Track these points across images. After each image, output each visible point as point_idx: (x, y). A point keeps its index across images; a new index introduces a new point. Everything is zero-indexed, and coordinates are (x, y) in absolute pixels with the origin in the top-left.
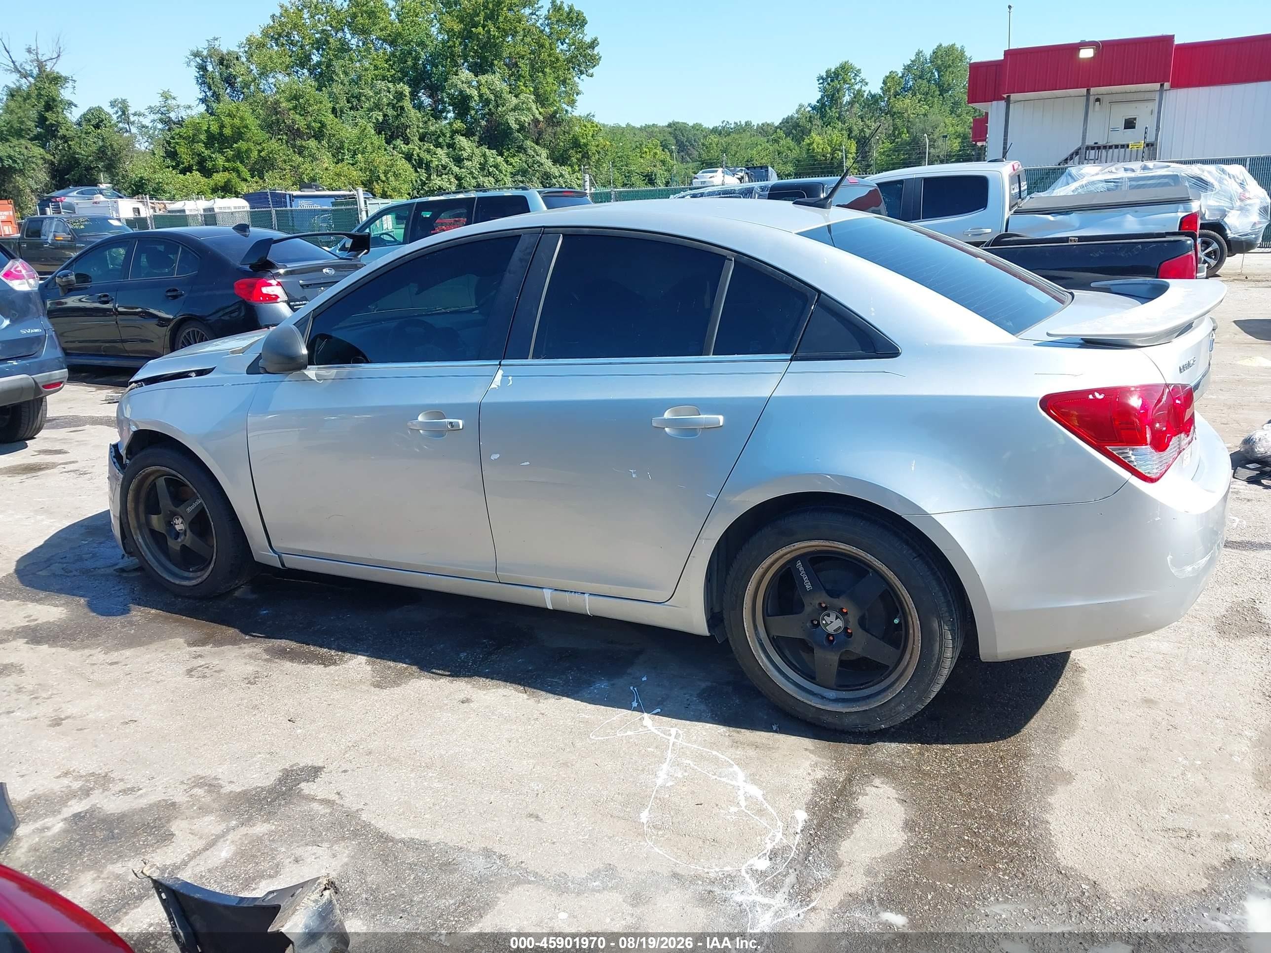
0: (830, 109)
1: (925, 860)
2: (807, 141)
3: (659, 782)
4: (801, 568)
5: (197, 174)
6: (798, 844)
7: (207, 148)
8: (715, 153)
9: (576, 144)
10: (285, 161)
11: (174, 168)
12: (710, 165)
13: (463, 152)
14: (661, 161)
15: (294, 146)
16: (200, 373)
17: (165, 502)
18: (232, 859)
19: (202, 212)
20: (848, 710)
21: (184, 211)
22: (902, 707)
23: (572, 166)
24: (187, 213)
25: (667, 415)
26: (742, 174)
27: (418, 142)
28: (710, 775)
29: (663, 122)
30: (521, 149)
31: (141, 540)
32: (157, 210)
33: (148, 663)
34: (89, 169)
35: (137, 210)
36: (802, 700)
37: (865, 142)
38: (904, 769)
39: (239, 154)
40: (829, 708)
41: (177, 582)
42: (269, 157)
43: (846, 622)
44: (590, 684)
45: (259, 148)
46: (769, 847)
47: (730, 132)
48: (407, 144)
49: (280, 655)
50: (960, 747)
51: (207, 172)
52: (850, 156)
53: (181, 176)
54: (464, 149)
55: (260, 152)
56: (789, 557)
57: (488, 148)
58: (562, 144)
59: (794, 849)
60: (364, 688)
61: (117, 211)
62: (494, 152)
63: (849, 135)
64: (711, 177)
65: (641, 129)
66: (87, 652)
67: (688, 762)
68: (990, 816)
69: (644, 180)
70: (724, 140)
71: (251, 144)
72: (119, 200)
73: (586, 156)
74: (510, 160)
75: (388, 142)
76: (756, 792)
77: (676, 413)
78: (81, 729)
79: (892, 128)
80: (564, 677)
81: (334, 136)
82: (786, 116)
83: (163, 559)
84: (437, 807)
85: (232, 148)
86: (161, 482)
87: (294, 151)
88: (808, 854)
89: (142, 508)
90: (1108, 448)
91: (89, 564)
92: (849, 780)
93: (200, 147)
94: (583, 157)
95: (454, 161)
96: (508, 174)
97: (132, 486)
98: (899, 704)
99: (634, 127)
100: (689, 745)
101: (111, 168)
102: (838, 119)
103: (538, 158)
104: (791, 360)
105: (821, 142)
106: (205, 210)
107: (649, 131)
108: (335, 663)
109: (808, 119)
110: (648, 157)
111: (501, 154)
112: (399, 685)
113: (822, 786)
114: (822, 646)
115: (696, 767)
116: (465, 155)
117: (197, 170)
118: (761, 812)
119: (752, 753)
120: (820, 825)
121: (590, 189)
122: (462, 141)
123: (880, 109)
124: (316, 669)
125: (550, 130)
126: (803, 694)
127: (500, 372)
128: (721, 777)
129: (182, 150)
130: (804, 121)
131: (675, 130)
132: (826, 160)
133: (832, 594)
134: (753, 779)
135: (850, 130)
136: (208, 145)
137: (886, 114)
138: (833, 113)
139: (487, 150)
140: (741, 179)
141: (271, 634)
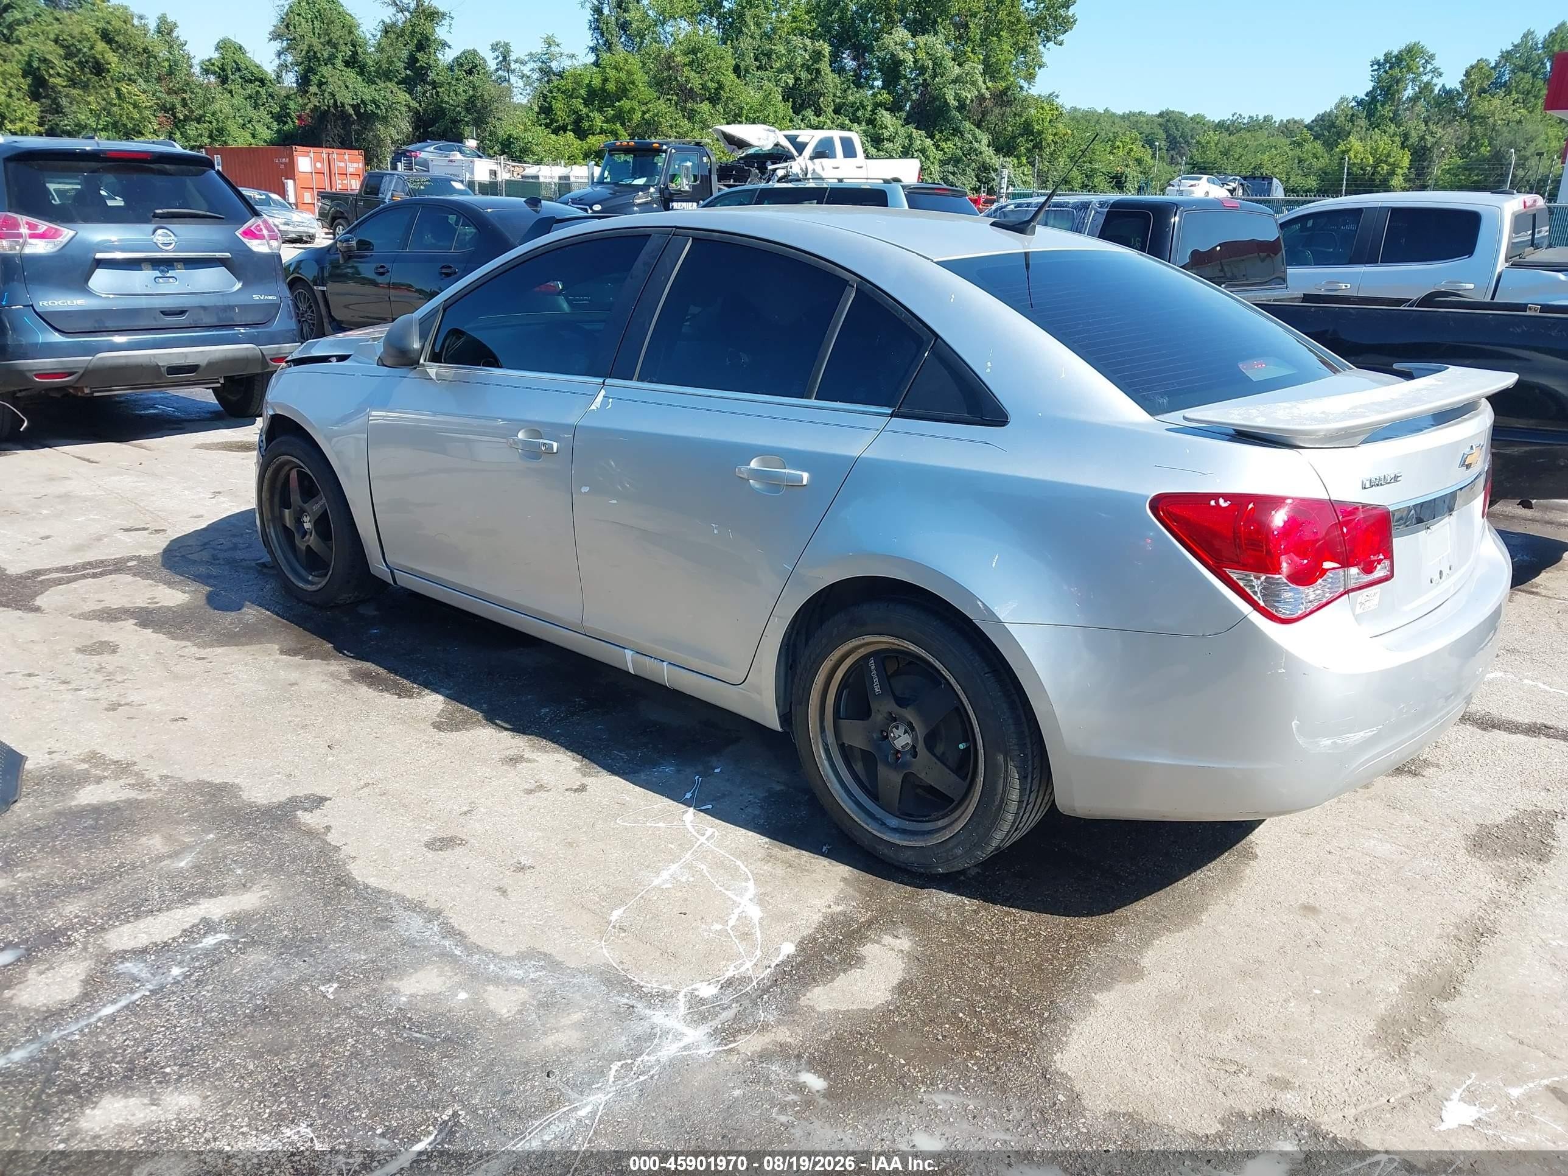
0: (1382, 105)
1: (894, 1029)
2: (1342, 147)
3: (656, 882)
4: (873, 667)
5: (570, 135)
6: (763, 979)
7: (586, 105)
8: (1212, 155)
9: (1027, 129)
10: (671, 126)
11: (547, 126)
12: (1199, 168)
13: (884, 131)
14: (1136, 160)
15: (684, 109)
16: (342, 358)
17: (295, 497)
18: (187, 871)
19: (557, 180)
20: (905, 843)
21: (537, 177)
22: (959, 851)
23: (1018, 157)
24: (541, 180)
25: (754, 464)
26: (1233, 185)
27: (832, 114)
28: (717, 886)
29: (1153, 110)
30: (957, 132)
31: (273, 534)
32: (515, 174)
33: (232, 664)
34: (455, 122)
35: (494, 173)
36: (860, 822)
37: (1424, 154)
38: (942, 923)
39: (620, 114)
40: (885, 838)
41: (301, 585)
42: (654, 121)
43: (915, 739)
44: (655, 764)
45: (644, 108)
46: (729, 974)
47: (1241, 129)
48: (818, 116)
49: (363, 678)
50: (1028, 915)
51: (581, 134)
52: (1399, 171)
53: (553, 136)
54: (886, 128)
55: (644, 113)
56: (862, 652)
57: (916, 128)
58: (1010, 128)
59: (754, 983)
60: (423, 726)
61: (472, 173)
62: (923, 133)
63: (1403, 144)
64: (1192, 186)
65: (1123, 117)
66: (183, 643)
67: (703, 867)
68: (1008, 998)
69: (1111, 182)
70: (1226, 139)
71: (635, 103)
72: (476, 159)
73: (1038, 146)
74: (943, 145)
75: (796, 112)
76: (755, 913)
77: (764, 463)
78: (132, 718)
79: (1467, 138)
80: (632, 752)
81: (732, 99)
82: (1321, 112)
83: (291, 556)
84: (413, 861)
85: (613, 106)
86: (294, 474)
87: (684, 116)
88: (765, 991)
89: (277, 499)
90: (1228, 571)
91: (239, 555)
92: (870, 923)
93: (578, 104)
94: (1034, 147)
95: (872, 140)
96: (936, 162)
97: (268, 475)
98: (956, 846)
99: (1114, 114)
100: (717, 849)
101: (479, 122)
102: (1391, 120)
103: (976, 145)
104: (892, 415)
105: (1362, 150)
106: (560, 178)
107: (1132, 120)
108: (411, 696)
109: (1348, 118)
110: (1120, 154)
111: (931, 136)
112: (458, 730)
113: (833, 922)
114: (887, 763)
115: (707, 874)
116: (886, 134)
117: (572, 130)
118: (746, 936)
119: (780, 871)
120: (802, 964)
121: (1007, 188)
122: (886, 117)
123: (1456, 111)
124: (389, 699)
125: (997, 110)
126: (863, 815)
127: (603, 392)
128: (727, 890)
129: (558, 106)
130: (1343, 119)
131: (1168, 121)
132: (1364, 174)
133: (901, 702)
134: (761, 900)
135: (1406, 136)
136: (587, 102)
137: (1463, 117)
138: (1387, 111)
139: (915, 131)
140: (1232, 191)
141: (361, 656)
